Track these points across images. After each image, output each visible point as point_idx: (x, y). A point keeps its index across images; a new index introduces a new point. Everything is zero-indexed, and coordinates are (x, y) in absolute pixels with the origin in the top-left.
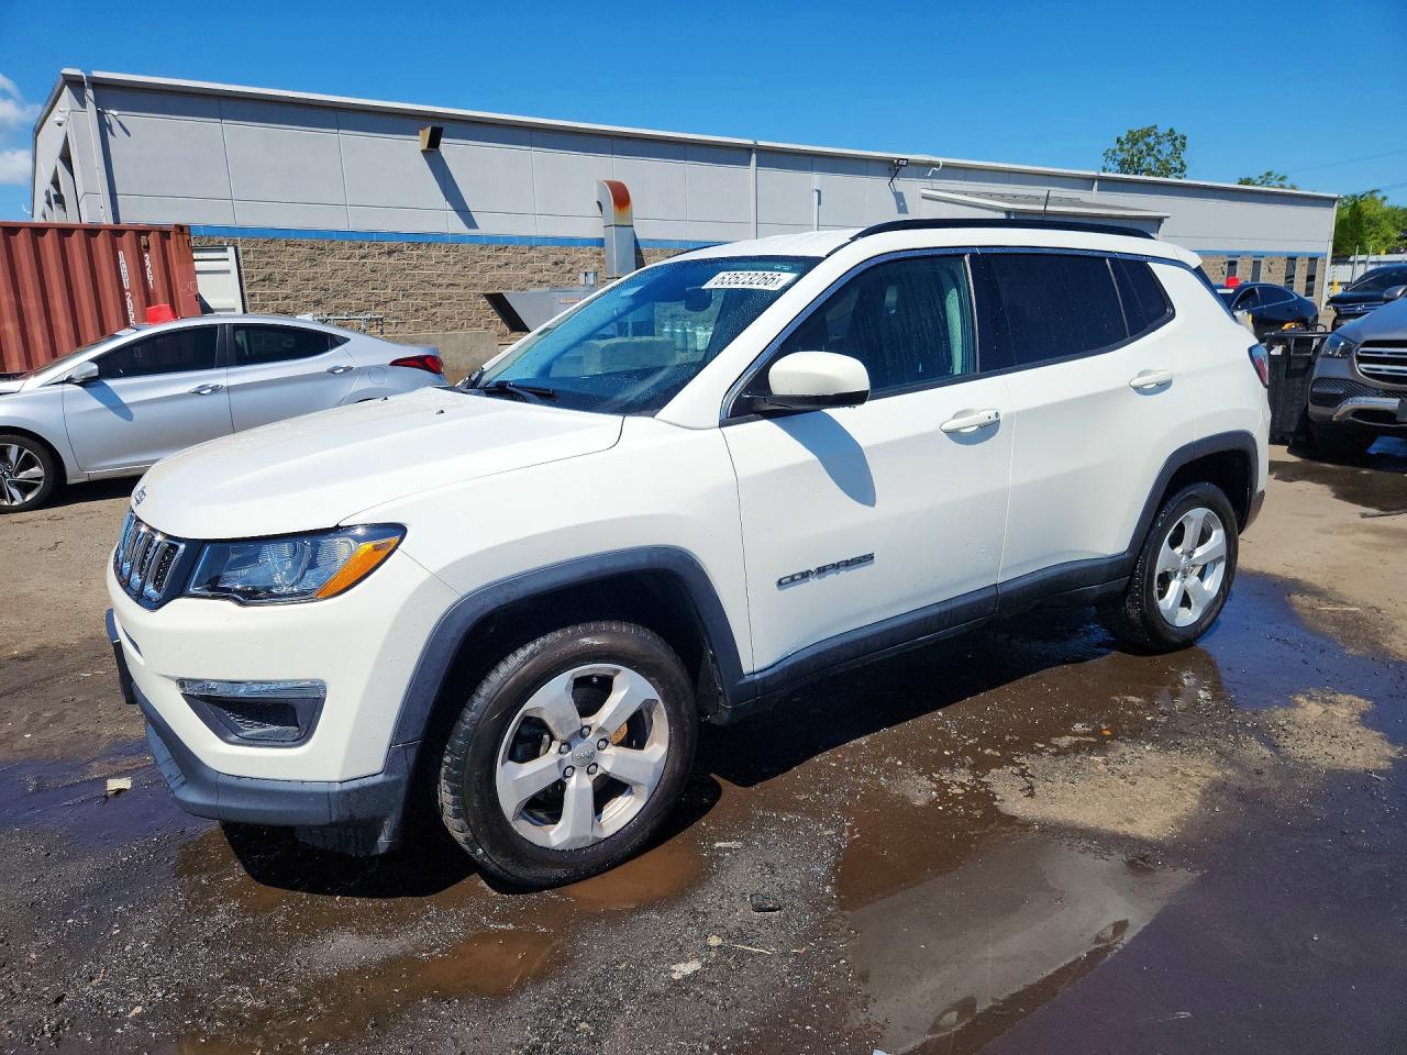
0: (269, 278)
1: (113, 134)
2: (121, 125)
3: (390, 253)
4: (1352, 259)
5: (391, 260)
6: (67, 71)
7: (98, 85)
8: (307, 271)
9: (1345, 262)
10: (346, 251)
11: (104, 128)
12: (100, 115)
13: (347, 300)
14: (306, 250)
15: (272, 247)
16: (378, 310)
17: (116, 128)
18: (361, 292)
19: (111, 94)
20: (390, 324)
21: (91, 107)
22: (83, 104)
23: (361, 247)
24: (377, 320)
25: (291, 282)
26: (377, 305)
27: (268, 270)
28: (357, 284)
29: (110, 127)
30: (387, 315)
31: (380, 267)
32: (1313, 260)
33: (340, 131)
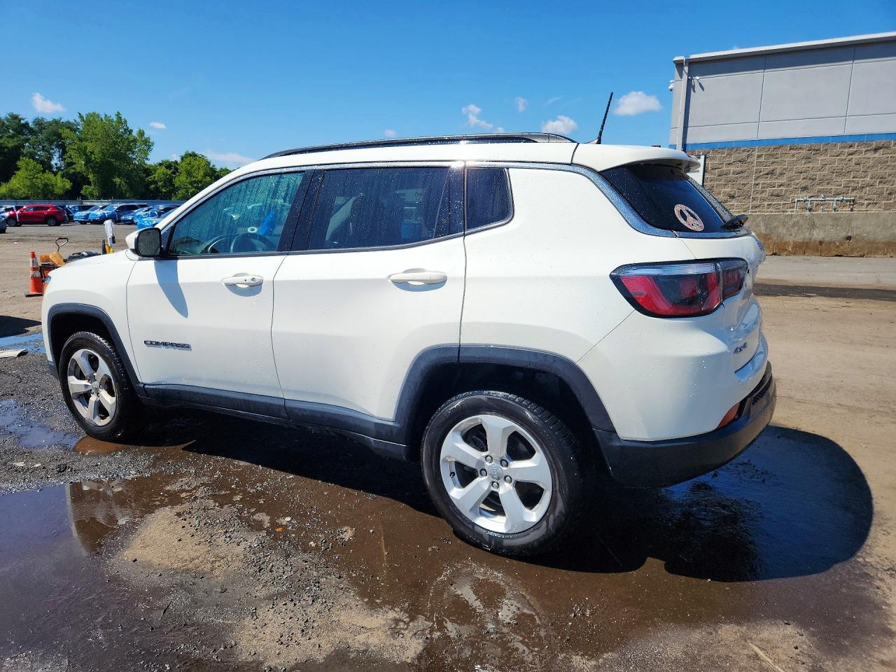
0: (772, 173)
1: (694, 91)
2: (700, 84)
3: (876, 150)
5: (877, 155)
6: (677, 59)
7: (692, 63)
8: (802, 166)
10: (838, 150)
11: (690, 87)
12: (689, 81)
13: (829, 187)
14: (804, 152)
15: (779, 152)
16: (854, 193)
17: (697, 88)
18: (843, 181)
19: (699, 67)
20: (863, 204)
21: (685, 77)
22: (681, 76)
23: (851, 146)
24: (850, 201)
25: (788, 174)
26: (853, 190)
27: (772, 167)
28: (840, 174)
29: (694, 87)
30: (861, 198)
31: (864, 161)
33: (855, 61)
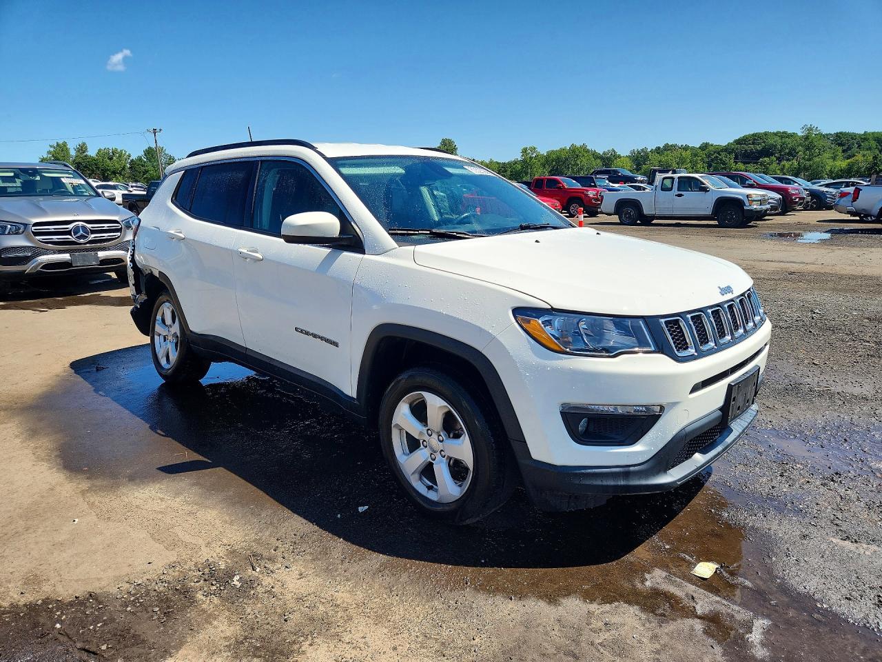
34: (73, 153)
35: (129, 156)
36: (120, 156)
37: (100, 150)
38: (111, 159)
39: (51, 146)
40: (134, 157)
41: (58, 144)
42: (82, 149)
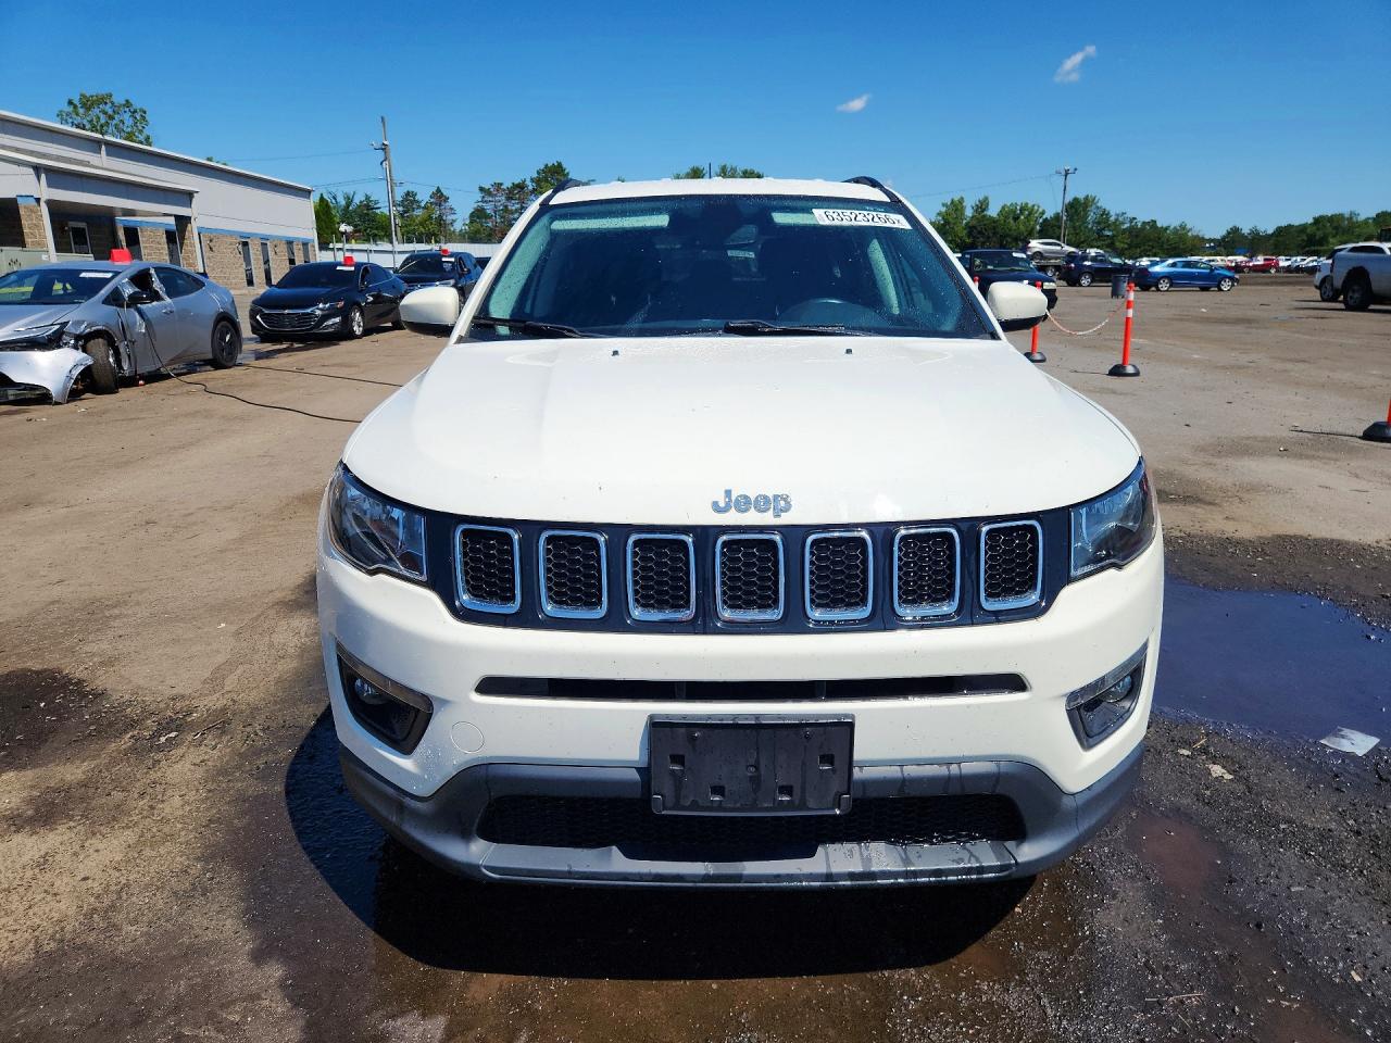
4: (331, 246)
9: (328, 249)
32: (305, 244)
34: (969, 213)
35: (1043, 213)
36: (1029, 215)
37: (1003, 208)
38: (1016, 218)
39: (943, 205)
40: (1049, 214)
41: (952, 202)
42: (982, 206)
